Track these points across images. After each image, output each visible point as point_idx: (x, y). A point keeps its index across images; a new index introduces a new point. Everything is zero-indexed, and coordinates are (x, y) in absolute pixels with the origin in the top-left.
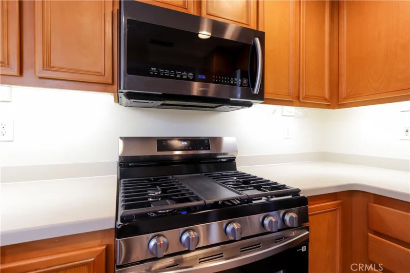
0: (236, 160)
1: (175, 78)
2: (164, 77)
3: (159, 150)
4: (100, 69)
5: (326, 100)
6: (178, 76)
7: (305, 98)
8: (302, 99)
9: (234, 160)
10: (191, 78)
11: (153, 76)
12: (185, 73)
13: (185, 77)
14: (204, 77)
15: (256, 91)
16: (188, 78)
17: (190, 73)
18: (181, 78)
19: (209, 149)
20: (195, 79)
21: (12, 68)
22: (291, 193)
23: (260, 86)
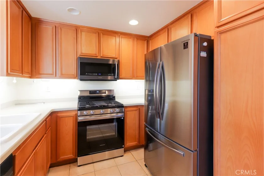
0: (116, 98)
1: (92, 75)
2: (89, 75)
3: (90, 94)
4: (73, 74)
7: (137, 76)
11: (87, 75)
14: (100, 74)
15: (116, 77)
16: (96, 75)
17: (97, 74)
18: (94, 75)
19: (106, 94)
20: (98, 75)
21: (54, 75)
22: (120, 105)
23: (117, 75)
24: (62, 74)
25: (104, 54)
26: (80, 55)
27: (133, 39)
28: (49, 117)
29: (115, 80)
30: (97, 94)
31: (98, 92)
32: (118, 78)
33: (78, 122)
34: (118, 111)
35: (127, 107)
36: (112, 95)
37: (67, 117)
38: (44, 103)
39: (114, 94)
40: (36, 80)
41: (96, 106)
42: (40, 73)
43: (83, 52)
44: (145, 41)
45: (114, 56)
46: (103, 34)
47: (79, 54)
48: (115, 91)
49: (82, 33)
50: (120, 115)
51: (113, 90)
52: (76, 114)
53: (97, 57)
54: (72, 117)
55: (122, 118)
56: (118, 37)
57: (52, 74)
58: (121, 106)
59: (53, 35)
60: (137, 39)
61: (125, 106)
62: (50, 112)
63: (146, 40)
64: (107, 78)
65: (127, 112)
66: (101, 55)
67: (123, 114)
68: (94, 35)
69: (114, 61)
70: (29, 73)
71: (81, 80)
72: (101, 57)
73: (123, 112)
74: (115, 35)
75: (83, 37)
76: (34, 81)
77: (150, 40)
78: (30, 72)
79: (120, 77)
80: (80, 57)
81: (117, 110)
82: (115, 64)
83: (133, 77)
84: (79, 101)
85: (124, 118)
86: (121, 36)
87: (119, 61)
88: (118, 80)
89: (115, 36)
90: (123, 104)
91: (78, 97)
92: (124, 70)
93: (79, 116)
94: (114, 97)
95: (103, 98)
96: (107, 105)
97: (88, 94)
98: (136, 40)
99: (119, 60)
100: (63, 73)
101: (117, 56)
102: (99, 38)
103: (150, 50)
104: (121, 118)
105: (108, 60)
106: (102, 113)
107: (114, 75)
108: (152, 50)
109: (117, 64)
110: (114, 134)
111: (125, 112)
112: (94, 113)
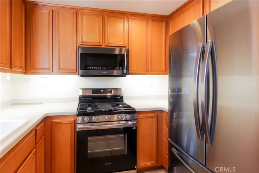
0: (124, 98)
1: (95, 70)
2: (92, 70)
3: (92, 93)
4: (73, 68)
5: (163, 71)
6: (96, 69)
7: (152, 71)
8: (150, 72)
9: (123, 98)
10: (100, 69)
11: (88, 70)
12: (98, 68)
13: (98, 69)
14: (105, 68)
15: (125, 71)
16: (99, 70)
17: (100, 68)
18: (97, 70)
19: (112, 93)
20: (102, 69)
21: (51, 70)
22: (132, 109)
23: (127, 70)
24: (59, 69)
25: (109, 42)
26: (80, 45)
27: (147, 21)
28: (42, 124)
29: (124, 75)
30: (101, 93)
31: (102, 91)
32: (128, 73)
33: (77, 131)
34: (129, 119)
35: (140, 112)
36: (120, 95)
37: (64, 124)
38: (42, 103)
39: (121, 94)
40: (32, 76)
41: (100, 110)
42: (36, 68)
43: (84, 41)
44: (163, 23)
45: (121, 44)
46: (108, 17)
47: (80, 42)
48: (123, 90)
49: (83, 16)
50: (130, 123)
51: (120, 89)
52: (75, 120)
53: (101, 46)
54: (70, 124)
55: (135, 128)
56: (127, 19)
57: (49, 69)
58: (131, 111)
59: (49, 21)
60: (153, 20)
61: (137, 110)
62: (43, 116)
63: (165, 22)
64: (113, 73)
65: (141, 119)
66: (106, 44)
67: (135, 122)
68: (98, 17)
69: (121, 50)
70: (22, 68)
71: (82, 76)
72: (106, 46)
73: (135, 120)
74: (124, 17)
75: (85, 21)
76: (30, 78)
77: (171, 20)
78: (24, 66)
79: (130, 72)
80: (80, 47)
81: (128, 117)
82: (124, 55)
83: (148, 71)
84: (80, 102)
85: (136, 127)
86: (132, 17)
87: (128, 51)
88: (127, 76)
89: (124, 19)
90: (135, 109)
91: (78, 97)
92: (134, 62)
93: (78, 123)
94: (122, 98)
95: (108, 98)
96: (114, 109)
97: (90, 94)
98: (150, 21)
99: (129, 49)
100: (61, 68)
101: (126, 44)
102: (103, 22)
103: (171, 34)
104: (133, 127)
105: (114, 50)
106: (107, 121)
107: (123, 69)
108: (173, 32)
109: (127, 55)
110: (123, 148)
111: (138, 120)
112: (97, 120)
